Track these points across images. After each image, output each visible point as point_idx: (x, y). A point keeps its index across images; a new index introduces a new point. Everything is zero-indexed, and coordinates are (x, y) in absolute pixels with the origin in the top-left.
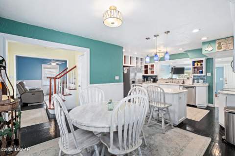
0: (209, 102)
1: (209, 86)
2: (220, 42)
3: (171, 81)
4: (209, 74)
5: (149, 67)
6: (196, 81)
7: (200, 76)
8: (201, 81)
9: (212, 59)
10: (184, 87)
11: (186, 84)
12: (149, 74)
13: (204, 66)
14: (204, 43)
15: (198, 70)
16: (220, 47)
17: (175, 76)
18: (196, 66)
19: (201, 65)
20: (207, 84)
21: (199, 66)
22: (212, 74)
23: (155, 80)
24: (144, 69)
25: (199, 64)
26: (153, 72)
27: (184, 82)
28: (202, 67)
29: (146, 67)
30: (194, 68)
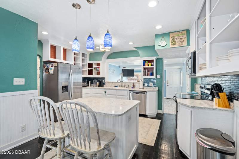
0: (158, 109)
1: (158, 90)
2: (174, 35)
3: (120, 84)
4: (159, 77)
5: (94, 66)
6: (146, 84)
7: (150, 79)
8: (151, 84)
9: (162, 59)
10: (134, 92)
11: (136, 89)
12: (94, 76)
13: (154, 67)
14: (157, 36)
15: (148, 71)
16: (173, 42)
17: (125, 78)
18: (146, 66)
19: (152, 65)
20: (157, 89)
21: (150, 66)
22: (161, 77)
23: (101, 83)
24: (86, 68)
25: (150, 64)
26: (99, 73)
27: (134, 85)
28: (153, 68)
29: (90, 65)
30: (145, 69)
